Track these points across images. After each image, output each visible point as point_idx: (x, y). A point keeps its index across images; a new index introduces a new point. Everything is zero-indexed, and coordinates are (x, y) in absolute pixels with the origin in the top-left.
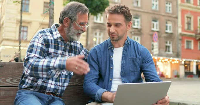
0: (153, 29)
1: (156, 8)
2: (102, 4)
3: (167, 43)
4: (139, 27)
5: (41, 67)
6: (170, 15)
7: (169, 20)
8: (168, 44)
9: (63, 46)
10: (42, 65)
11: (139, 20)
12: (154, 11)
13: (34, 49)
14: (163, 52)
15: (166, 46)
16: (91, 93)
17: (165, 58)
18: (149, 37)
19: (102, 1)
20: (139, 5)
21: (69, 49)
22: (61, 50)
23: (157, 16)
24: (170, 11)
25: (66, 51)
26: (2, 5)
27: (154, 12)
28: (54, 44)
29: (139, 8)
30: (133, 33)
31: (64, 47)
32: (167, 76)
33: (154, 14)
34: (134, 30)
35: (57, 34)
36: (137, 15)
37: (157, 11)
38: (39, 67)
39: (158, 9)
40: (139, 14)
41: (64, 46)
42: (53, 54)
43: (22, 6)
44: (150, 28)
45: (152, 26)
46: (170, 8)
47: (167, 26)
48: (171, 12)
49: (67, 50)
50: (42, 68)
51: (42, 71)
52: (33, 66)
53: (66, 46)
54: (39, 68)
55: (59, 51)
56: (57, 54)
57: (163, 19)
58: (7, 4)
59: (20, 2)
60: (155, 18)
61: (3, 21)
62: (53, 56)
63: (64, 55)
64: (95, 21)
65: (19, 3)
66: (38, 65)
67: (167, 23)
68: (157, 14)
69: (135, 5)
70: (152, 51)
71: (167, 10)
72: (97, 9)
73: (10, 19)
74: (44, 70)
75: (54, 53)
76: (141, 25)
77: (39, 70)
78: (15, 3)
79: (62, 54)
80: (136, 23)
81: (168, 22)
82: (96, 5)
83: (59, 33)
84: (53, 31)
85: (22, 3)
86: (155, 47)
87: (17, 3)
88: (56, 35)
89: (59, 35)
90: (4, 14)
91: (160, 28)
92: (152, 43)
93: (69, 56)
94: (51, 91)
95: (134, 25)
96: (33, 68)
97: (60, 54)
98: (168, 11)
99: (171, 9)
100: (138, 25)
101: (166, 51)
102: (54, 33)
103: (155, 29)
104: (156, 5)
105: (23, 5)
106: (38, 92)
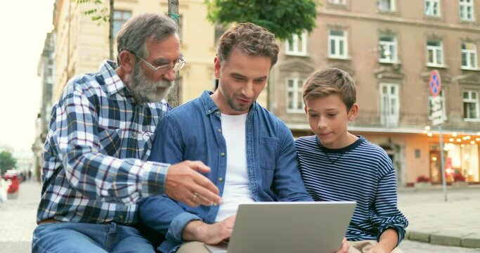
0: (430, 64)
1: (435, 12)
2: (299, 11)
3: (466, 95)
4: (395, 61)
5: (105, 169)
6: (471, 27)
7: (469, 41)
8: (470, 100)
9: (131, 111)
10: (108, 164)
11: (394, 43)
12: (430, 18)
13: (80, 122)
14: (458, 120)
15: (465, 104)
16: (161, 220)
17: (463, 133)
18: (421, 82)
19: (298, 3)
20: (393, 8)
21: (145, 117)
22: (126, 121)
23: (438, 33)
24: (469, 16)
25: (138, 121)
26: (70, 26)
27: (431, 23)
28: (108, 108)
29: (393, 14)
30: (380, 76)
31: (134, 114)
32: (470, 177)
33: (430, 26)
34: (382, 68)
35: (114, 83)
36: (388, 32)
37: (437, 20)
38: (101, 167)
39: (439, 14)
40: (393, 28)
41: (133, 109)
42: (108, 131)
43: (112, 27)
44: (423, 61)
45: (427, 56)
46: (469, 8)
47: (464, 55)
48: (473, 19)
49: (141, 120)
50: (107, 172)
51: (104, 179)
52: (88, 163)
53: (138, 111)
54: (99, 171)
55: (121, 122)
56: (117, 130)
57: (455, 37)
58: (81, 23)
59: (108, 19)
60: (434, 36)
61: (74, 64)
62: (108, 135)
63: (134, 131)
64: (289, 53)
65: (105, 19)
66: (99, 164)
67: (464, 47)
68: (438, 27)
69: (382, 7)
70: (430, 118)
71: (462, 15)
72: (287, 24)
73: (88, 59)
74: (108, 177)
75: (109, 127)
76: (400, 57)
77: (98, 173)
78: (97, 22)
79: (130, 130)
80: (387, 53)
81: (467, 45)
82: (283, 13)
83: (119, 78)
84: (104, 76)
85: (111, 21)
86: (436, 107)
87: (101, 20)
88: (114, 85)
89: (120, 85)
90: (75, 48)
91: (447, 62)
92: (430, 98)
93: (146, 132)
94: (110, 218)
95: (383, 57)
96: (87, 167)
97: (125, 130)
98: (465, 18)
99: (472, 11)
100: (391, 56)
101: (465, 116)
102: (108, 81)
103: (434, 64)
104: (435, 5)
105: (115, 24)
106: (80, 222)
